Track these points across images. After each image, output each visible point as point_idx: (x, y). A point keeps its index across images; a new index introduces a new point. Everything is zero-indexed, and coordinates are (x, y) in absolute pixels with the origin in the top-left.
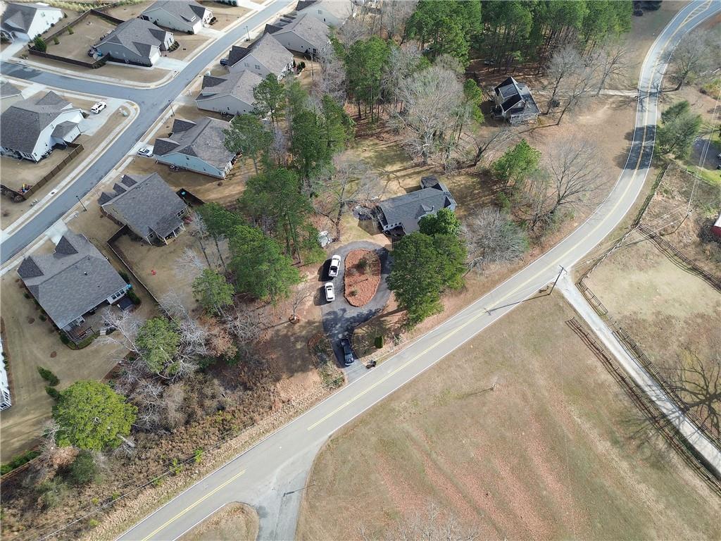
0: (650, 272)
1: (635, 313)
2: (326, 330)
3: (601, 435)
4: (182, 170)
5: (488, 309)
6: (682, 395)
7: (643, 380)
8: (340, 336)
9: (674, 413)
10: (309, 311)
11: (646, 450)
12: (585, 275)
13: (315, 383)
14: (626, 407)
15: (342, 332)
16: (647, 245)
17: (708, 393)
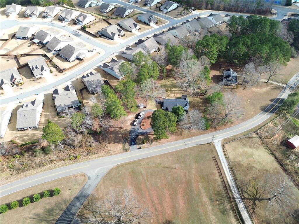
0: (254, 150)
1: (240, 161)
2: (130, 133)
3: (207, 196)
4: (109, 74)
5: (186, 143)
6: (245, 194)
7: (232, 184)
8: (134, 136)
9: (238, 198)
10: (127, 126)
11: (221, 206)
12: (227, 143)
13: (120, 148)
14: (221, 191)
15: (135, 135)
16: (256, 139)
17: (256, 197)
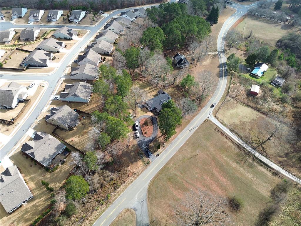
0: (235, 109)
1: (234, 122)
2: (140, 147)
3: (233, 162)
4: (72, 102)
5: (190, 130)
6: (253, 144)
7: (241, 142)
8: (145, 148)
9: (252, 150)
10: (132, 142)
11: (247, 163)
12: (216, 113)
13: (141, 165)
14: (238, 152)
15: (145, 146)
16: (232, 101)
17: (260, 142)
